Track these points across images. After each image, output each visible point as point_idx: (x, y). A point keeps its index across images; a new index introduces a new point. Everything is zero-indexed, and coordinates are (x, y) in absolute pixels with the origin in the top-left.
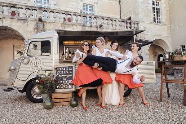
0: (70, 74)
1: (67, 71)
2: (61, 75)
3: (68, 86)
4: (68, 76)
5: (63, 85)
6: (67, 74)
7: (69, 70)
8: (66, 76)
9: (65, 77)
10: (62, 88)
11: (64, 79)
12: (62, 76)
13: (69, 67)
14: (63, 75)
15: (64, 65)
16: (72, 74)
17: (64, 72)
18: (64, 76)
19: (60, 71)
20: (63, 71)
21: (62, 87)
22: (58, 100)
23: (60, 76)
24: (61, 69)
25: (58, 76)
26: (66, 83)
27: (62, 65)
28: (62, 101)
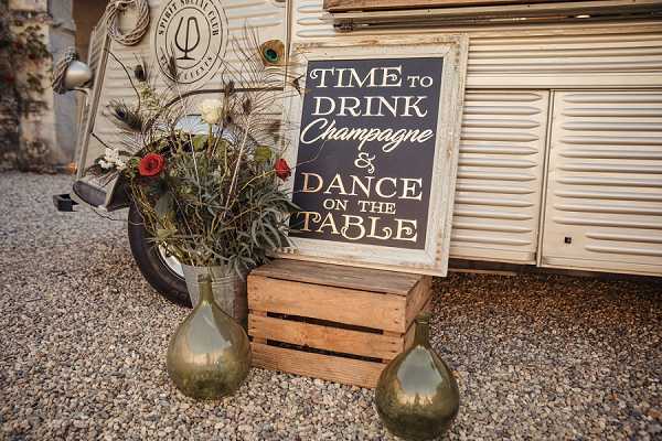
0: (414, 123)
1: (388, 93)
2: (338, 127)
3: (386, 221)
4: (393, 139)
5: (353, 208)
6: (387, 122)
7: (405, 90)
8: (379, 136)
9: (373, 147)
10: (339, 238)
11: (364, 160)
12: (345, 135)
13: (412, 66)
14: (357, 133)
15: (375, 43)
16: (431, 122)
17: (363, 107)
18: (364, 135)
19: (336, 94)
20: (362, 92)
21: (340, 225)
22: (293, 332)
23: (331, 133)
24: (347, 75)
25: (315, 131)
26: (374, 196)
27: (352, 47)
28: (319, 344)
